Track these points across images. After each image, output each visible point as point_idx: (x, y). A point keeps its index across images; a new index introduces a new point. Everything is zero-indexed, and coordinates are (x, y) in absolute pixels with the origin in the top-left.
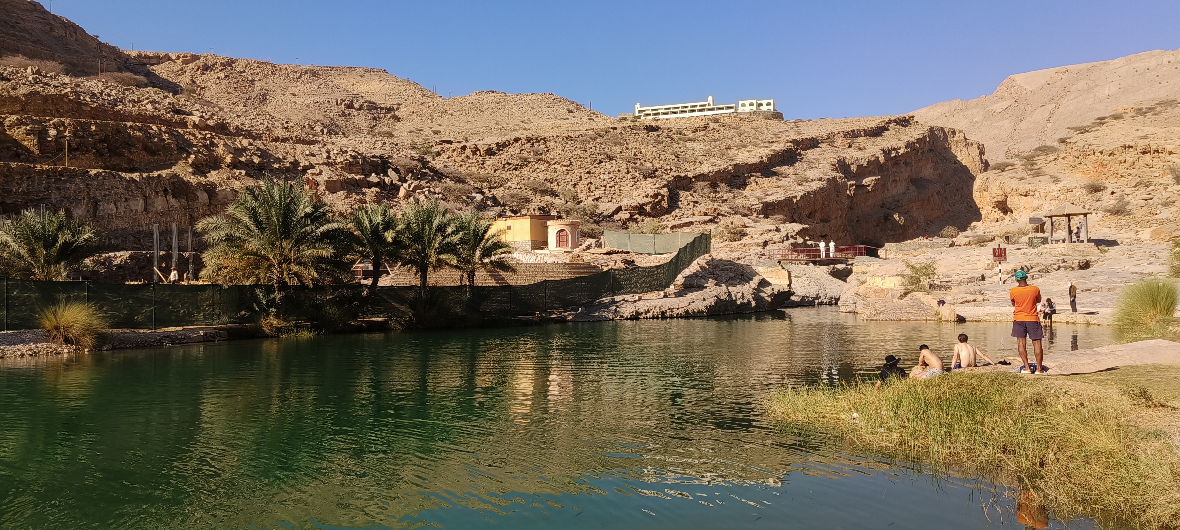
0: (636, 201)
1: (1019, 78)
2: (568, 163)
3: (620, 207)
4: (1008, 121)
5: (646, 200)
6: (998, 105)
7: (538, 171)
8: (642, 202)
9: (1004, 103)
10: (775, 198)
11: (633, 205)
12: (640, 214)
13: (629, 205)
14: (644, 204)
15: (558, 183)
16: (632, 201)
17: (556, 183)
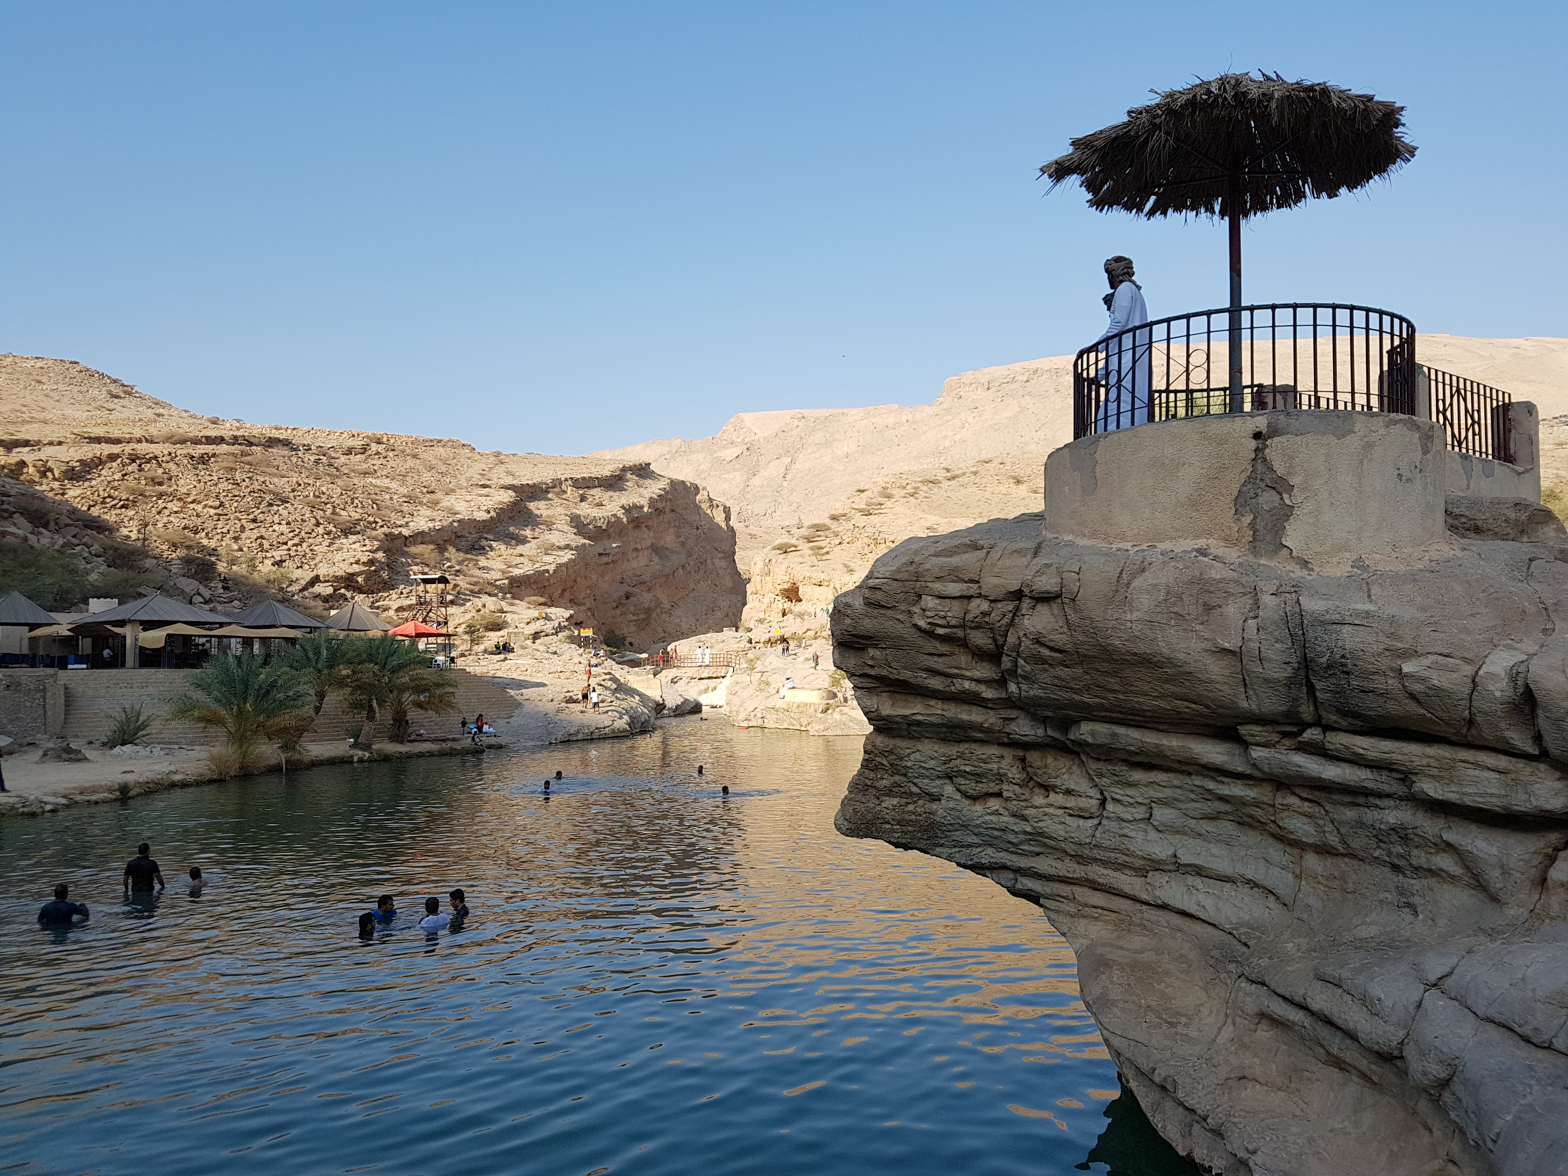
0: (342, 569)
1: (748, 418)
2: (217, 503)
3: (317, 577)
4: (739, 473)
5: (356, 568)
6: (728, 452)
7: (167, 512)
8: (350, 571)
9: (734, 450)
10: (522, 571)
11: (337, 574)
12: (347, 588)
13: (331, 574)
14: (353, 575)
15: (207, 534)
16: (335, 568)
17: (203, 534)
